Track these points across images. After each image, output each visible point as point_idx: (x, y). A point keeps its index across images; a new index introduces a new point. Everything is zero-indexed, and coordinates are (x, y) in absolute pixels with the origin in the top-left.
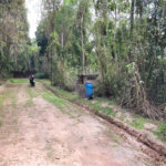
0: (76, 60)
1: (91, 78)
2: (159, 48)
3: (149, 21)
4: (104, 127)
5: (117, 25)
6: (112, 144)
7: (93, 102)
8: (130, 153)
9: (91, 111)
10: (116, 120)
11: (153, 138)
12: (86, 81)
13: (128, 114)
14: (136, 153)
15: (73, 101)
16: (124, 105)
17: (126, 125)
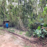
0: (2, 17)
1: (7, 22)
2: (25, 13)
3: (23, 6)
4: (12, 36)
5: (15, 6)
6: (14, 40)
7: (8, 29)
8: (19, 42)
9: (8, 32)
10: (15, 33)
11: (25, 36)
12: (6, 23)
13: (18, 31)
14: (20, 41)
15: (2, 30)
16: (17, 29)
17: (18, 34)
